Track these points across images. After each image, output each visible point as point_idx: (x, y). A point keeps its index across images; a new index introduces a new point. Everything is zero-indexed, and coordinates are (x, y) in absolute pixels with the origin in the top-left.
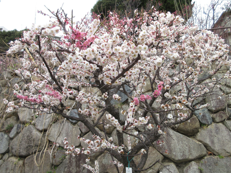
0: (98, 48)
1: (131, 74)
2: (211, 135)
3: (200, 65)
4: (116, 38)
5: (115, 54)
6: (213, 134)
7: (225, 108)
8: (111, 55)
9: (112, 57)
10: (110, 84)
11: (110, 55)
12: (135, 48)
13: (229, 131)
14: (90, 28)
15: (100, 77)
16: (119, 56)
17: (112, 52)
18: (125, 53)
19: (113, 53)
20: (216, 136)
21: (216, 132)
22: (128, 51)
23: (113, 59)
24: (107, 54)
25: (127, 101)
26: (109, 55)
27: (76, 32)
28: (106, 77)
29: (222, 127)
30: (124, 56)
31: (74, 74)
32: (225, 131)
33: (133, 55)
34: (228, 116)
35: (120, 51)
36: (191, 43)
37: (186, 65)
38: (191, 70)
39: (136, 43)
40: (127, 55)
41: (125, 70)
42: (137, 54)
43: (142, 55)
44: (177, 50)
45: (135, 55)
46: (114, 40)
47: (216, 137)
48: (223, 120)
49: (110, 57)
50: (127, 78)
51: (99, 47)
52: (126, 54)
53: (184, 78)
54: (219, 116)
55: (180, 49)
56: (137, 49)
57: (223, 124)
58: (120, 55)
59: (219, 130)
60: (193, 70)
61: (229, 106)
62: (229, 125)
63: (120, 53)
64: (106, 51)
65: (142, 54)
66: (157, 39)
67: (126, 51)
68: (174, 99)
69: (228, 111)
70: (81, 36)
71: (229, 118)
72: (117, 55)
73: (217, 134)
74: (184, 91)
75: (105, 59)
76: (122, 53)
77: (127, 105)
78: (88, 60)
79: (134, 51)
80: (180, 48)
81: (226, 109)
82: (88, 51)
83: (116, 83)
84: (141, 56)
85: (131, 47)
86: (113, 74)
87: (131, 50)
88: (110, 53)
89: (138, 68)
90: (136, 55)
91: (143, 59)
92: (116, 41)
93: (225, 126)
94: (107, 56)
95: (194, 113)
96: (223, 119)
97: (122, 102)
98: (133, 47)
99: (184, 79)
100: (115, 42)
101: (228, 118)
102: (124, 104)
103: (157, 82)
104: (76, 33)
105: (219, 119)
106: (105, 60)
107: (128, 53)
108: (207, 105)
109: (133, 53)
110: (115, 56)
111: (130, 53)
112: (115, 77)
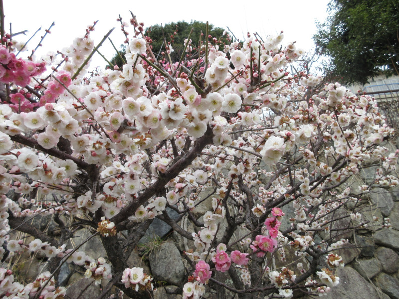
0: (77, 107)
1: (184, 185)
2: (335, 292)
3: (357, 157)
4: (135, 71)
5: (132, 127)
6: (339, 290)
7: (353, 236)
8: (120, 131)
9: (124, 136)
10: (109, 231)
11: (117, 128)
12: (197, 104)
13: (366, 281)
14: (66, 60)
15: (82, 203)
16: (144, 128)
17: (121, 121)
18: (163, 118)
19: (126, 123)
20: (344, 294)
21: (344, 285)
22: (175, 110)
23: (127, 144)
24: (106, 125)
25: (172, 233)
26: (112, 129)
27: (6, 57)
28: (106, 201)
29: (353, 274)
30: (160, 129)
31: (16, 188)
32: (360, 282)
33: (192, 124)
34: (360, 251)
35: (146, 113)
36: (334, 102)
37: (312, 157)
38: (325, 170)
39: (202, 87)
40: (172, 125)
41: (166, 176)
42: (204, 123)
43: (219, 129)
44: (298, 120)
45: (197, 128)
46: (127, 79)
47: (345, 297)
48: (352, 260)
49: (115, 137)
50: (172, 197)
51: (79, 104)
52: (170, 121)
53: (306, 189)
54: (344, 253)
55: (304, 119)
56: (206, 106)
57: (353, 267)
58: (148, 126)
59: (349, 280)
60: (329, 170)
61: (358, 232)
62: (363, 269)
63: (145, 118)
64: (102, 116)
65: (218, 124)
66: (255, 87)
67: (168, 111)
68: (298, 246)
69: (357, 241)
70: (24, 71)
71: (362, 255)
72: (139, 127)
73: (346, 289)
74: (302, 217)
75: (98, 142)
76: (155, 120)
77: (172, 241)
78: (47, 148)
79: (195, 113)
80: (304, 115)
81: (355, 237)
82: (38, 116)
83: (141, 213)
84: (214, 132)
85: (187, 98)
86: (132, 187)
87: (185, 109)
88: (114, 121)
89: (202, 169)
90: (203, 126)
91: (221, 142)
92: (135, 81)
93: (358, 271)
94: (108, 132)
95: (318, 261)
96: (352, 257)
97: (162, 235)
98: (191, 98)
99: (306, 192)
100: (130, 88)
101: (359, 256)
102: (166, 240)
103: (233, 195)
104: (6, 62)
105: (346, 258)
106: (97, 145)
107: (173, 118)
108: (343, 241)
109: (192, 119)
110: (131, 133)
111: (180, 117)
112: (137, 196)
